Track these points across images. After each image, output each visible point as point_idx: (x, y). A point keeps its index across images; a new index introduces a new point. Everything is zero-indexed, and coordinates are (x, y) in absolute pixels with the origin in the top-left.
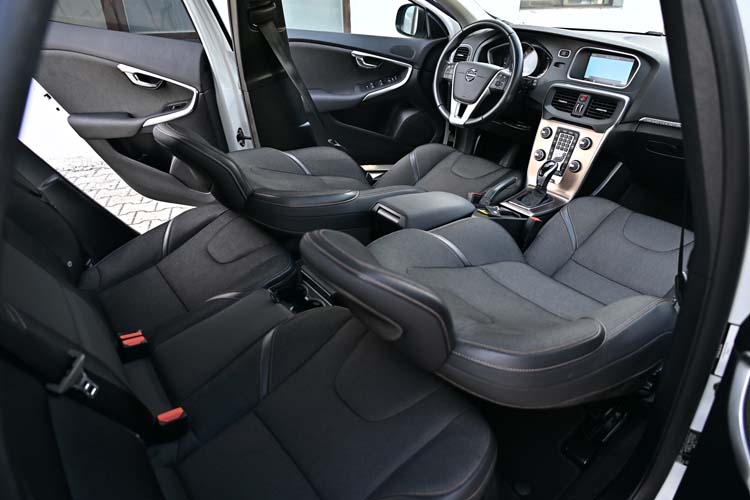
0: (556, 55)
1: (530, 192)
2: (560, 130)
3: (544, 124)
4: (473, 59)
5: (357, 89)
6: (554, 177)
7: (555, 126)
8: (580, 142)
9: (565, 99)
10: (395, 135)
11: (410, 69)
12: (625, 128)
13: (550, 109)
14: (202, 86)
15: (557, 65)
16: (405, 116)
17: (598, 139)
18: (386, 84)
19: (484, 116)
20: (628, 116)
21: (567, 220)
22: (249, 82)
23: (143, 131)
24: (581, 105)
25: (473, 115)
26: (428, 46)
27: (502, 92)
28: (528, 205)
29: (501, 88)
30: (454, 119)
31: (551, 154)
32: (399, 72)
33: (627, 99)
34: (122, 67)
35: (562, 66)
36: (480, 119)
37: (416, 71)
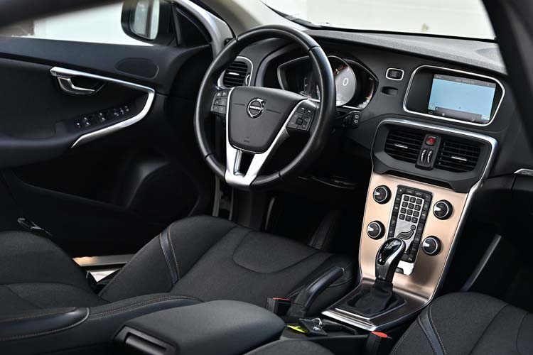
0: (384, 76)
1: (367, 289)
2: (402, 190)
3: (376, 181)
5: (60, 128)
6: (402, 264)
7: (393, 184)
8: (434, 208)
9: (405, 143)
10: (129, 204)
11: (151, 96)
12: (497, 184)
13: (384, 157)
15: (385, 90)
16: (146, 171)
17: (461, 203)
18: (111, 120)
19: (283, 172)
21: (430, 332)
24: (428, 152)
26: (180, 57)
27: (308, 135)
28: (366, 313)
29: (305, 127)
30: (232, 177)
31: (393, 227)
32: (134, 100)
33: (493, 142)
35: (393, 93)
36: (276, 176)
37: (161, 98)
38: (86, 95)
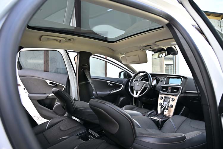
0: (161, 79)
1: (159, 114)
2: (165, 98)
3: (160, 96)
4: (139, 81)
5: (108, 91)
6: (165, 110)
7: (163, 96)
8: (171, 99)
9: (165, 89)
10: (119, 104)
11: (122, 86)
12: (183, 95)
13: (161, 92)
14: (66, 85)
15: (161, 81)
16: (122, 99)
17: (176, 98)
18: (116, 90)
19: (143, 94)
20: (183, 91)
21: (171, 121)
22: (79, 84)
23: (48, 98)
24: (169, 90)
25: (140, 94)
26: (127, 80)
28: (159, 117)
29: (147, 86)
30: (135, 96)
31: (164, 103)
32: (120, 86)
33: (181, 87)
34: (47, 81)
35: (162, 82)
36: (142, 95)
37: (124, 86)
38: (112, 86)
